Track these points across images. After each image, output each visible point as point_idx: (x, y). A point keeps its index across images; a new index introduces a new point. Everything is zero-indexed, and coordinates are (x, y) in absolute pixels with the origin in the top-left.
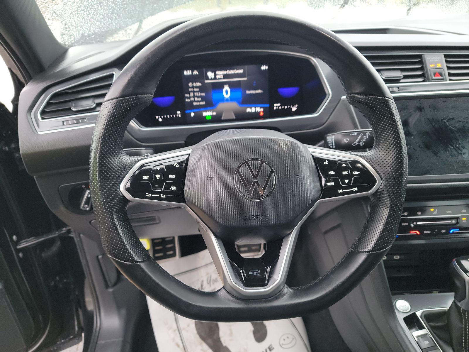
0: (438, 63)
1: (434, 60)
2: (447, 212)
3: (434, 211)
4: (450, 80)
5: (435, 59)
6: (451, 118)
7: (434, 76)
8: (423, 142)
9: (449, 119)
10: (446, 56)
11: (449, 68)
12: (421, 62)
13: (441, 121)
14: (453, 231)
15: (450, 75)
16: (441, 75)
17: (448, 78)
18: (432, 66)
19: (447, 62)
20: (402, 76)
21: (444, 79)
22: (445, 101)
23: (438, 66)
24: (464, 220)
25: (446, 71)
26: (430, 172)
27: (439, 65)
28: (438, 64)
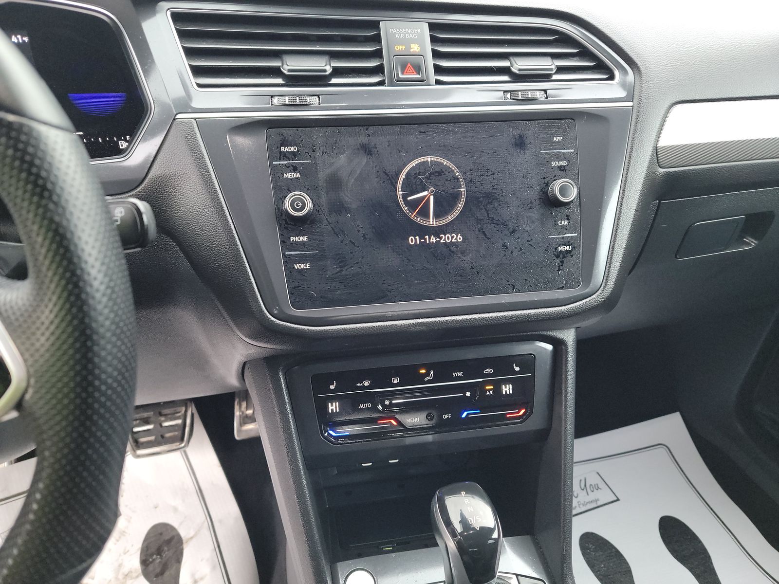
0: (414, 41)
1: (405, 36)
2: (455, 374)
3: (428, 374)
4: (438, 82)
5: (408, 33)
6: (436, 172)
7: (403, 73)
8: (373, 227)
9: (430, 174)
10: (433, 27)
11: (436, 54)
12: (377, 39)
13: (415, 178)
14: (468, 414)
15: (439, 70)
16: (418, 69)
17: (433, 77)
18: (399, 48)
19: (434, 40)
20: (329, 70)
21: (424, 81)
22: (424, 132)
23: (412, 50)
24: (489, 390)
25: (430, 62)
26: (386, 296)
27: (415, 48)
28: (412, 46)
